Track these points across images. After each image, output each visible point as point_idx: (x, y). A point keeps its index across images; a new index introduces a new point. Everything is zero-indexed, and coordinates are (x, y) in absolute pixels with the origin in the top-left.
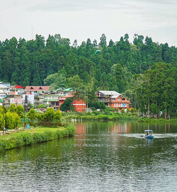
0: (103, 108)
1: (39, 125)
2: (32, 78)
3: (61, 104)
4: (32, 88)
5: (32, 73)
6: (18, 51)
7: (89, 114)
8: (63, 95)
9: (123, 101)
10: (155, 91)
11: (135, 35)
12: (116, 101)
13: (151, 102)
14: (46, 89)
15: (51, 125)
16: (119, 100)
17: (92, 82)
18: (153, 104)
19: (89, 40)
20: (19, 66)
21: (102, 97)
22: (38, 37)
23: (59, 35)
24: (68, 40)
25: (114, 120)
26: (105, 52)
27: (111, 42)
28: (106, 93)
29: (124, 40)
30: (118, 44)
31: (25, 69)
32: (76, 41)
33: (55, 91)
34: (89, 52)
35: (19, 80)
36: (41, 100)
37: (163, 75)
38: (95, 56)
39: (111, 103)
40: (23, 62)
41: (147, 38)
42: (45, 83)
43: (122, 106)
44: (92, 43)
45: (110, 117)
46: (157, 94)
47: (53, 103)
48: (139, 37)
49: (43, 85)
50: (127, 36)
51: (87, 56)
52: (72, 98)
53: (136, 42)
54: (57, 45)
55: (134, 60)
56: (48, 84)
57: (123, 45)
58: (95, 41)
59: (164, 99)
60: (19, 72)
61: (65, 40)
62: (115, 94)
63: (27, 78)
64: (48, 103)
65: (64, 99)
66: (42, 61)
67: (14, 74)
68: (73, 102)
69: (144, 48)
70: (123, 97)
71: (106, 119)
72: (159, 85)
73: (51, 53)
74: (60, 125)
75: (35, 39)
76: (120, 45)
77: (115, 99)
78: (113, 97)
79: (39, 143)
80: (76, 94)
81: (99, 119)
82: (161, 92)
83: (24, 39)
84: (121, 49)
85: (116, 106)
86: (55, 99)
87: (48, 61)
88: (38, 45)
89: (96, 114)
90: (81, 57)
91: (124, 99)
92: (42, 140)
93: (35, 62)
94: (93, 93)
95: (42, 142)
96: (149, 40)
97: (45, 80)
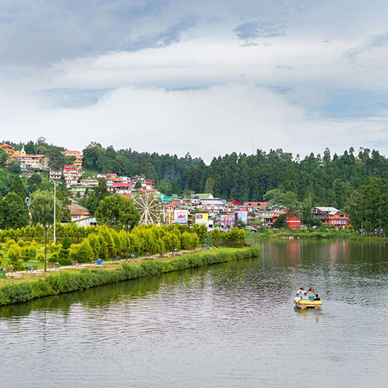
0: (318, 225)
1: (222, 245)
2: (251, 194)
3: (274, 221)
4: (250, 204)
5: (252, 189)
6: (239, 166)
7: (303, 231)
8: (279, 211)
9: (341, 218)
10: (369, 208)
11: (361, 148)
12: (334, 217)
13: (364, 219)
14: (264, 205)
15: (236, 246)
16: (337, 217)
17: (310, 198)
18: (366, 221)
19: (312, 154)
20: (238, 181)
21: (320, 213)
22: (259, 152)
23: (281, 150)
24: (290, 154)
25: (328, 237)
26: (328, 167)
27: (336, 156)
28: (323, 209)
29: (349, 154)
30: (342, 158)
31: (244, 184)
32: (298, 156)
33: (271, 208)
34: (311, 166)
35: (238, 196)
36: (257, 216)
37: (378, 191)
38: (318, 170)
39: (328, 220)
40: (242, 177)
41: (374, 151)
42: (264, 199)
43: (340, 223)
44: (315, 157)
45: (324, 235)
46: (371, 211)
47: (267, 219)
48: (365, 150)
49: (263, 201)
50: (352, 150)
51: (309, 171)
52: (285, 215)
53: (361, 155)
54: (278, 160)
55: (358, 174)
56: (267, 200)
57: (347, 159)
58: (319, 155)
59: (378, 217)
60: (238, 188)
61: (286, 154)
62: (333, 211)
63: (246, 194)
64: (263, 220)
65: (278, 216)
66: (261, 176)
67: (233, 190)
68: (287, 218)
69: (369, 162)
70: (342, 213)
71: (319, 237)
72: (373, 202)
73: (270, 168)
74: (246, 245)
75: (255, 154)
76: (344, 159)
77: (332, 215)
78: (330, 214)
79: (209, 265)
80: (289, 211)
81: (312, 236)
82: (375, 209)
83: (245, 155)
84: (345, 163)
85: (333, 222)
86: (270, 215)
87: (267, 177)
88: (259, 160)
89: (311, 231)
90: (302, 172)
91: (342, 216)
92: (213, 262)
93: (254, 178)
94: (308, 209)
95: (215, 264)
96: (376, 154)
97: (264, 196)
